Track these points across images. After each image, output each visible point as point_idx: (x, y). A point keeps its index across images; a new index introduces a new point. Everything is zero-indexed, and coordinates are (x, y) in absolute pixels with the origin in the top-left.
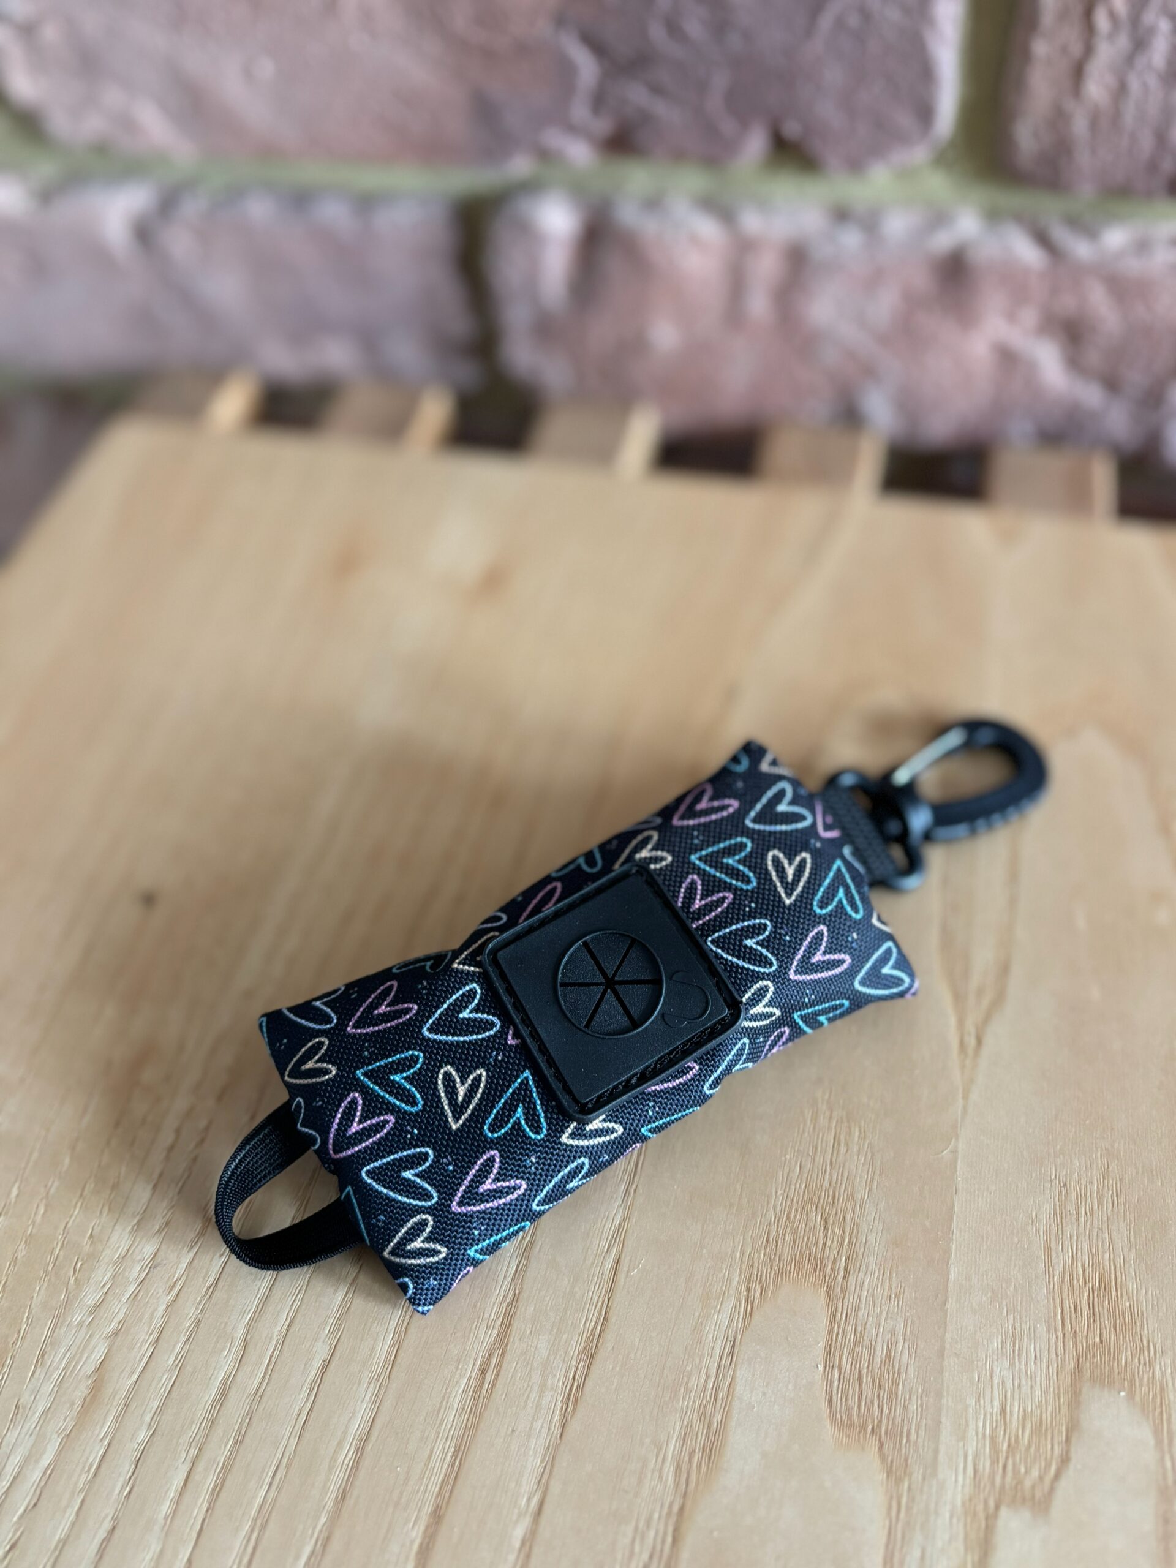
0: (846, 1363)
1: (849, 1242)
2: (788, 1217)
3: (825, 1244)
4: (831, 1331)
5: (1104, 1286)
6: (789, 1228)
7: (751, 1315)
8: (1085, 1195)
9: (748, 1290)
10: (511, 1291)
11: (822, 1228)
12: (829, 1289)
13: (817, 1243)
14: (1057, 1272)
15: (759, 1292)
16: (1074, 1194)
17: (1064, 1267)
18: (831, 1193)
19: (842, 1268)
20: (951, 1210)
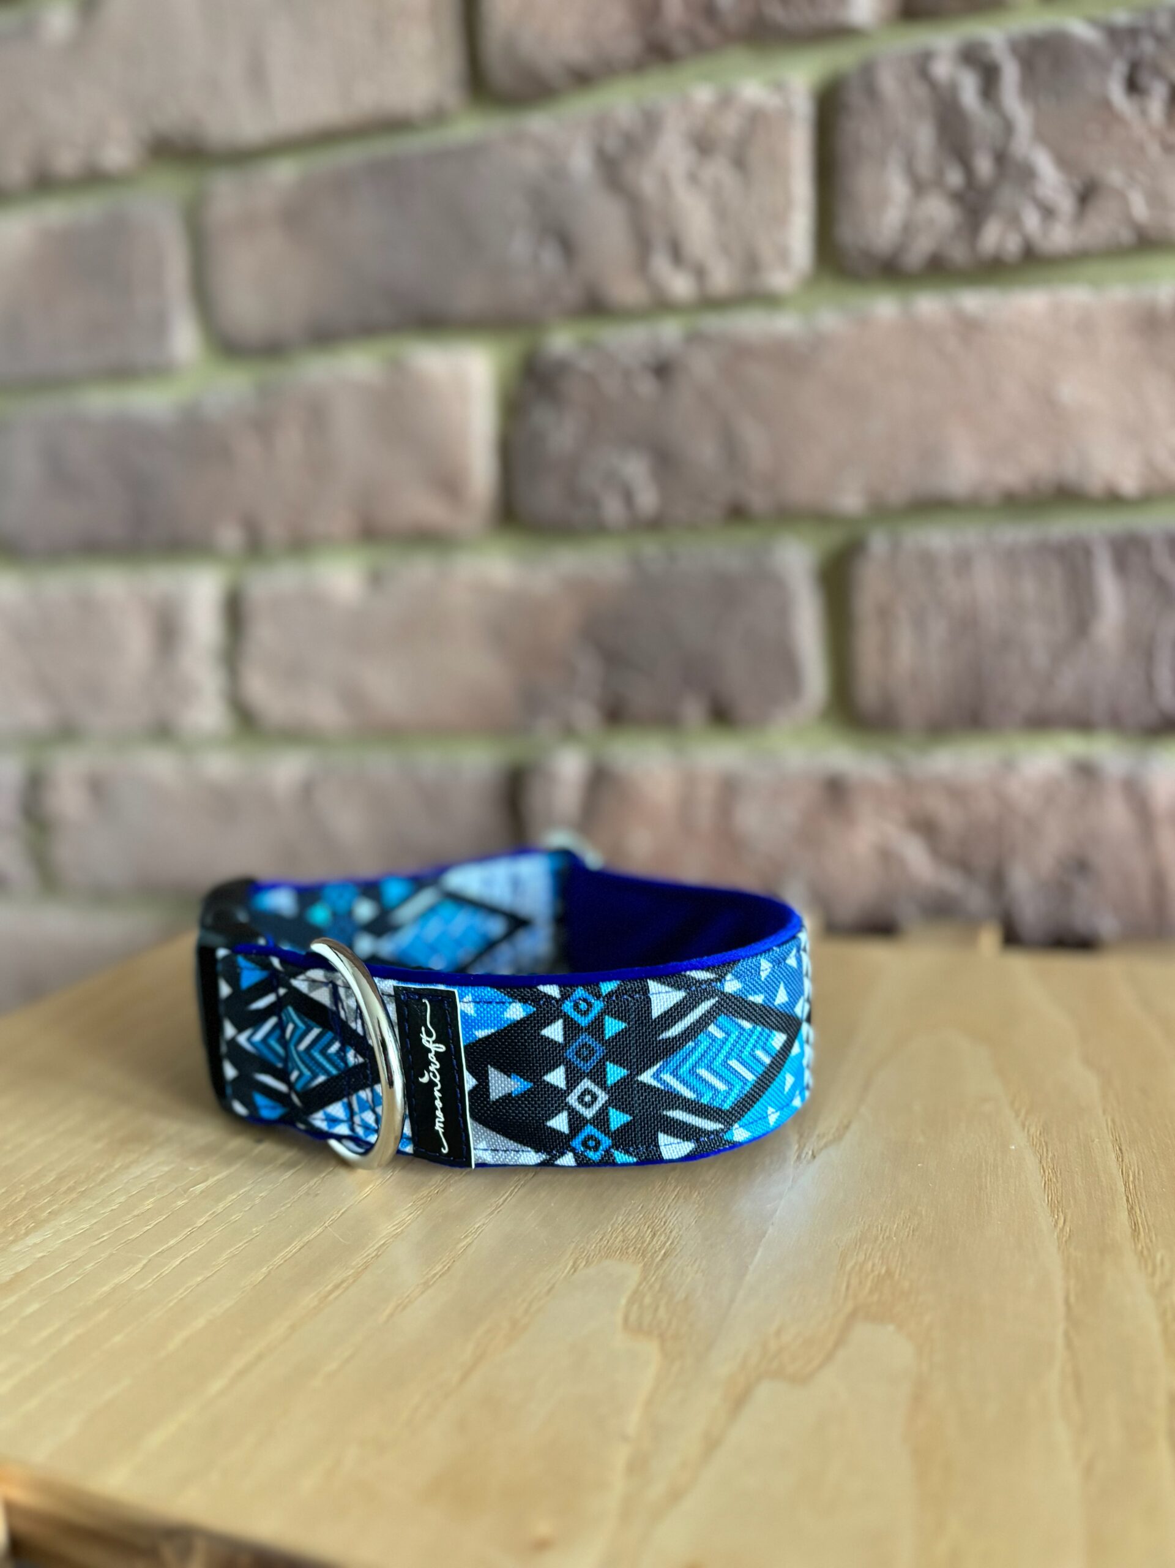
0: (648, 1300)
1: (671, 1244)
2: (623, 1230)
3: (649, 1244)
4: (640, 1284)
5: (889, 1273)
6: (622, 1234)
7: (573, 1274)
8: (885, 1230)
9: (575, 1263)
10: (375, 1253)
11: (650, 1236)
12: (645, 1265)
13: (643, 1243)
14: (849, 1267)
15: (584, 1263)
16: (875, 1229)
17: (856, 1264)
18: (664, 1220)
19: (659, 1257)
20: (765, 1233)
